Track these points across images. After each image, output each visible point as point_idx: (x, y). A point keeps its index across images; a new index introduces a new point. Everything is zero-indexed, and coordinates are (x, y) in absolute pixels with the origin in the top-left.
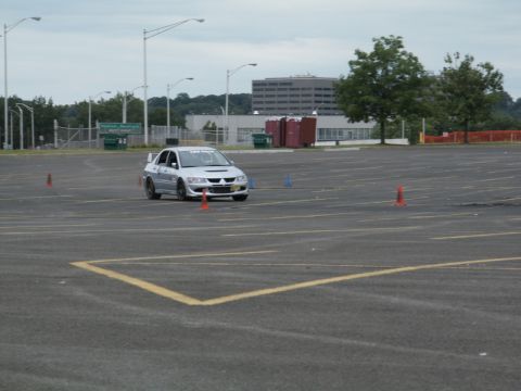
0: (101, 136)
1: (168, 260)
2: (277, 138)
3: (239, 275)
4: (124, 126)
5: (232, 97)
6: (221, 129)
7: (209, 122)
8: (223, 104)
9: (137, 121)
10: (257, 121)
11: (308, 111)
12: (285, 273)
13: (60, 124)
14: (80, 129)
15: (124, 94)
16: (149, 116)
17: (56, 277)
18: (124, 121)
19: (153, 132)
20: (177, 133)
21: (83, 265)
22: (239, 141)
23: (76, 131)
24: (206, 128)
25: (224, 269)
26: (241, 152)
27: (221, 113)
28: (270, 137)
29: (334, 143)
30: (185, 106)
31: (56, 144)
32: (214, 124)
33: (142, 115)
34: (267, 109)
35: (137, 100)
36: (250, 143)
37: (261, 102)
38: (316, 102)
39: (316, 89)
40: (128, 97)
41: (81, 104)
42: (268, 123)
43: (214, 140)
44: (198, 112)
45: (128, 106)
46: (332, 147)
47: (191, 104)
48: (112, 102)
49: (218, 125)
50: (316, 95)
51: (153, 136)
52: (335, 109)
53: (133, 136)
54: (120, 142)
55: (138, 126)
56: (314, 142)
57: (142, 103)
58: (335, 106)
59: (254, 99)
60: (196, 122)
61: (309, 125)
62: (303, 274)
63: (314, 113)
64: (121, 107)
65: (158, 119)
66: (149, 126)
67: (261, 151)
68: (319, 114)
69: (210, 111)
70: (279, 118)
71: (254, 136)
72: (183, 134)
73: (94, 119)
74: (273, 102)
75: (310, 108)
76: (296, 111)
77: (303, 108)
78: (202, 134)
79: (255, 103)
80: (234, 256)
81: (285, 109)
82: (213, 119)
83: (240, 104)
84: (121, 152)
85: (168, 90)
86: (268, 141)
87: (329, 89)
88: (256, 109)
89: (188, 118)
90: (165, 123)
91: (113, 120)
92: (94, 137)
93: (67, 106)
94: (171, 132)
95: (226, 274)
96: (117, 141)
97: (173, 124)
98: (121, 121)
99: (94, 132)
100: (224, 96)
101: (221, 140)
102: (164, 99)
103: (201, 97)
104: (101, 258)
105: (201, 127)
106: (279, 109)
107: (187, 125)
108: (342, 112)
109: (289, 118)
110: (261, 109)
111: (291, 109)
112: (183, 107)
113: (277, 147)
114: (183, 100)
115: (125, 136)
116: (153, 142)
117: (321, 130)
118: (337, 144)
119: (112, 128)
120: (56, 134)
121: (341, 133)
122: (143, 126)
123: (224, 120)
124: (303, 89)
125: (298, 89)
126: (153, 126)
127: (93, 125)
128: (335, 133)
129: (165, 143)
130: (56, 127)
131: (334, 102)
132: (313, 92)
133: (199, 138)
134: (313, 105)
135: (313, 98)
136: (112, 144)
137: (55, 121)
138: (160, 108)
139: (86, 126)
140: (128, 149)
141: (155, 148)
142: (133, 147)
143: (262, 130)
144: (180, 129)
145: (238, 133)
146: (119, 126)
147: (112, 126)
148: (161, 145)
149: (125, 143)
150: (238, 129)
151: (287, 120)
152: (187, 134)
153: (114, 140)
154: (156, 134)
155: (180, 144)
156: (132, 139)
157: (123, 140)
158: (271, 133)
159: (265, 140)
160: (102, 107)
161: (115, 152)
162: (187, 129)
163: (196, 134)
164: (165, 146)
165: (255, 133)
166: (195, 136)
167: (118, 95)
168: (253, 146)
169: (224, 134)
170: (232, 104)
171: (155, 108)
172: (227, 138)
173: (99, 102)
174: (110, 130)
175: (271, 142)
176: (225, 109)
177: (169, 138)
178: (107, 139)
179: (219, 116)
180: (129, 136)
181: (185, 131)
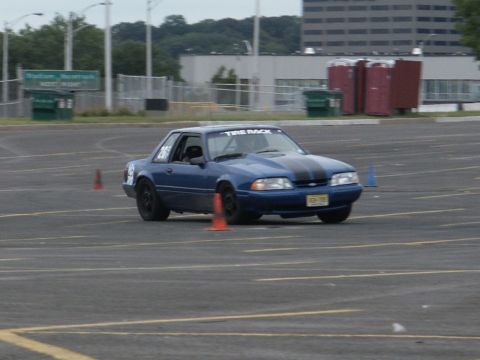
0: (27, 94)
1: (160, 328)
2: (349, 98)
4: (67, 77)
5: (267, 23)
6: (245, 81)
7: (222, 69)
8: (249, 35)
9: (91, 67)
10: (312, 67)
11: (405, 48)
15: (67, 18)
16: (116, 57)
18: (68, 67)
19: (121, 87)
20: (164, 89)
22: (279, 102)
24: (217, 79)
27: (243, 52)
28: (337, 96)
29: (452, 108)
32: (232, 71)
33: (102, 56)
34: (330, 44)
35: (91, 27)
36: (299, 105)
37: (318, 32)
38: (421, 31)
39: (421, 7)
40: (75, 23)
42: (332, 70)
43: (233, 102)
44: (204, 49)
45: (74, 38)
46: (450, 114)
47: (190, 36)
48: (46, 32)
49: (240, 74)
50: (421, 19)
51: (122, 96)
52: (454, 44)
53: (83, 95)
54: (62, 105)
55: (92, 76)
56: (416, 106)
57: (100, 34)
58: (457, 38)
59: (305, 27)
60: (200, 69)
61: (408, 73)
63: (417, 51)
64: (61, 41)
65: (129, 63)
66: (114, 76)
67: (319, 122)
68: (426, 54)
69: (224, 48)
70: (353, 61)
71: (308, 94)
72: (175, 90)
73: (13, 63)
74: (341, 32)
75: (407, 43)
76: (384, 49)
77: (395, 43)
78: (208, 90)
79: (308, 32)
81: (363, 43)
82: (229, 62)
83: (279, 35)
84: (63, 124)
85: (149, 10)
86: (333, 103)
87: (443, 8)
88: (310, 44)
89: (184, 60)
90: (141, 71)
91: (48, 65)
92: (13, 96)
94: (156, 86)
96: (56, 104)
97: (157, 71)
98: (61, 66)
99: (13, 87)
100: (250, 21)
101: (245, 101)
102: (140, 26)
103: (207, 20)
105: (209, 77)
106: (352, 43)
107: (183, 74)
108: (469, 50)
109: (371, 61)
110: (319, 44)
111: (375, 43)
112: (176, 40)
113: (349, 115)
114: (175, 27)
115: (70, 94)
116: (121, 104)
117: (428, 82)
118: (460, 108)
119: (45, 80)
121: (465, 89)
122: (103, 75)
123: (255, 67)
124: (396, 8)
125: (385, 8)
126: (121, 76)
127: (13, 74)
128: (454, 89)
129: (142, 107)
131: (453, 32)
132: (414, 13)
133: (204, 98)
134: (413, 36)
135: (414, 25)
136: (46, 109)
138: (131, 41)
140: (76, 118)
141: (124, 117)
142: (85, 115)
143: (321, 82)
144: (171, 82)
145: (277, 89)
146: (58, 75)
147: (47, 77)
148: (135, 112)
149: (69, 107)
150: (277, 81)
151: (368, 65)
152: (184, 90)
153: (50, 101)
154: (126, 90)
155: (171, 108)
156: (83, 101)
157: (66, 102)
158: (337, 90)
159: (328, 102)
160: (26, 41)
161: (51, 124)
162: (183, 81)
163: (198, 90)
164: (142, 114)
165: (309, 88)
166: (197, 94)
167: (56, 19)
168: (304, 112)
169: (252, 91)
170: (266, 35)
171: (124, 43)
172: (257, 97)
173: (22, 32)
174: (43, 84)
175: (338, 105)
176: (252, 44)
177: (150, 97)
178: (38, 101)
179: (242, 57)
180: (77, 95)
181: (180, 86)
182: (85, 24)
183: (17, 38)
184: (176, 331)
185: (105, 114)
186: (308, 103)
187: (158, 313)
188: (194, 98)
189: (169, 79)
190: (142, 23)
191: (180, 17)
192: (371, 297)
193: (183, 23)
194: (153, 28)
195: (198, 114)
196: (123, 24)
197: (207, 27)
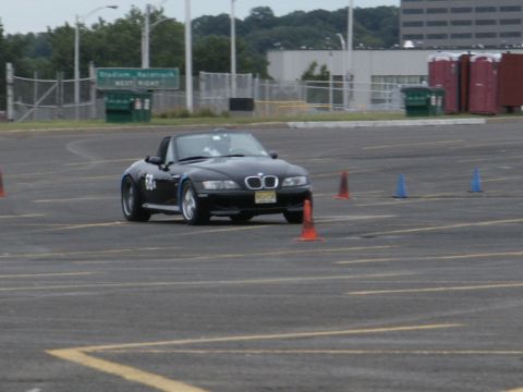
0: (100, 94)
1: (240, 345)
2: (452, 95)
3: (384, 374)
4: (144, 76)
5: (361, 14)
6: (339, 78)
7: (314, 65)
8: (343, 28)
10: (412, 62)
11: (512, 40)
12: (477, 370)
13: (19, 72)
14: (57, 82)
15: (143, 10)
16: (195, 53)
17: (21, 381)
18: (145, 64)
19: (203, 85)
20: (249, 87)
21: (72, 355)
22: (375, 101)
23: (50, 85)
24: (307, 76)
25: (355, 361)
26: (381, 123)
27: (337, 46)
28: (438, 93)
30: (266, 32)
31: (10, 112)
32: (324, 68)
33: (183, 53)
34: (431, 37)
35: (171, 21)
36: (397, 104)
37: (419, 24)
40: (153, 17)
41: (59, 30)
42: (433, 65)
44: (293, 43)
45: (152, 34)
47: (278, 29)
48: (121, 26)
49: (333, 71)
51: (204, 95)
53: (161, 94)
54: (138, 106)
55: (173, 73)
57: (181, 27)
59: (404, 18)
60: (289, 65)
62: (514, 370)
64: (139, 36)
65: (212, 60)
66: (195, 73)
67: (419, 122)
69: (315, 43)
70: (456, 55)
71: (406, 91)
72: (262, 89)
73: (85, 60)
74: (443, 23)
75: (516, 35)
76: (490, 41)
77: (503, 35)
78: (298, 88)
79: (407, 24)
80: (372, 335)
81: (468, 36)
82: (322, 58)
83: (375, 28)
84: (140, 126)
86: (434, 101)
88: (409, 37)
89: (272, 56)
90: (222, 66)
91: (123, 62)
92: (85, 97)
93: (31, 35)
94: (240, 84)
95: (361, 372)
96: (132, 105)
97: (241, 69)
98: (139, 64)
99: (85, 87)
100: (347, 8)
101: (338, 99)
102: (224, 19)
103: (297, 12)
104: (107, 342)
105: (299, 74)
106: (455, 36)
107: (271, 71)
109: (476, 54)
110: (420, 37)
111: (479, 36)
112: (263, 34)
113: (451, 114)
114: (262, 20)
115: (148, 94)
116: (203, 105)
119: (120, 79)
120: (10, 92)
122: (183, 72)
123: (346, 61)
126: (202, 73)
127: (85, 72)
129: (226, 108)
130: (10, 77)
133: (294, 97)
136: (121, 110)
137: (9, 66)
139: (71, 75)
140: (153, 120)
141: (206, 119)
142: (164, 116)
143: (422, 78)
144: (257, 80)
145: (373, 86)
146: (134, 73)
147: (121, 75)
148: (218, 112)
149: (147, 108)
150: (373, 77)
151: (473, 59)
152: (271, 89)
153: (125, 102)
154: (208, 88)
155: (258, 108)
156: (162, 101)
157: (143, 103)
158: (439, 86)
159: (429, 101)
160: (100, 36)
161: (127, 126)
162: (271, 78)
163: (288, 88)
164: (225, 115)
165: (407, 85)
166: (287, 92)
167: (132, 12)
168: (403, 111)
169: (345, 89)
170: (360, 27)
171: (205, 38)
172: (351, 95)
173: (95, 27)
174: (117, 83)
175: (440, 103)
176: (346, 38)
177: (234, 96)
178: (112, 101)
179: (335, 52)
180: (155, 95)
181: (267, 83)
182: (163, 17)
183: (89, 33)
184: (257, 348)
185: (185, 115)
186: (406, 101)
187: (240, 330)
188: (282, 97)
189: (254, 76)
190: (227, 15)
191: (268, 9)
192: (473, 311)
193: (271, 15)
194: (237, 21)
195: (288, 115)
196: (205, 16)
197: (297, 19)
